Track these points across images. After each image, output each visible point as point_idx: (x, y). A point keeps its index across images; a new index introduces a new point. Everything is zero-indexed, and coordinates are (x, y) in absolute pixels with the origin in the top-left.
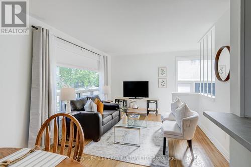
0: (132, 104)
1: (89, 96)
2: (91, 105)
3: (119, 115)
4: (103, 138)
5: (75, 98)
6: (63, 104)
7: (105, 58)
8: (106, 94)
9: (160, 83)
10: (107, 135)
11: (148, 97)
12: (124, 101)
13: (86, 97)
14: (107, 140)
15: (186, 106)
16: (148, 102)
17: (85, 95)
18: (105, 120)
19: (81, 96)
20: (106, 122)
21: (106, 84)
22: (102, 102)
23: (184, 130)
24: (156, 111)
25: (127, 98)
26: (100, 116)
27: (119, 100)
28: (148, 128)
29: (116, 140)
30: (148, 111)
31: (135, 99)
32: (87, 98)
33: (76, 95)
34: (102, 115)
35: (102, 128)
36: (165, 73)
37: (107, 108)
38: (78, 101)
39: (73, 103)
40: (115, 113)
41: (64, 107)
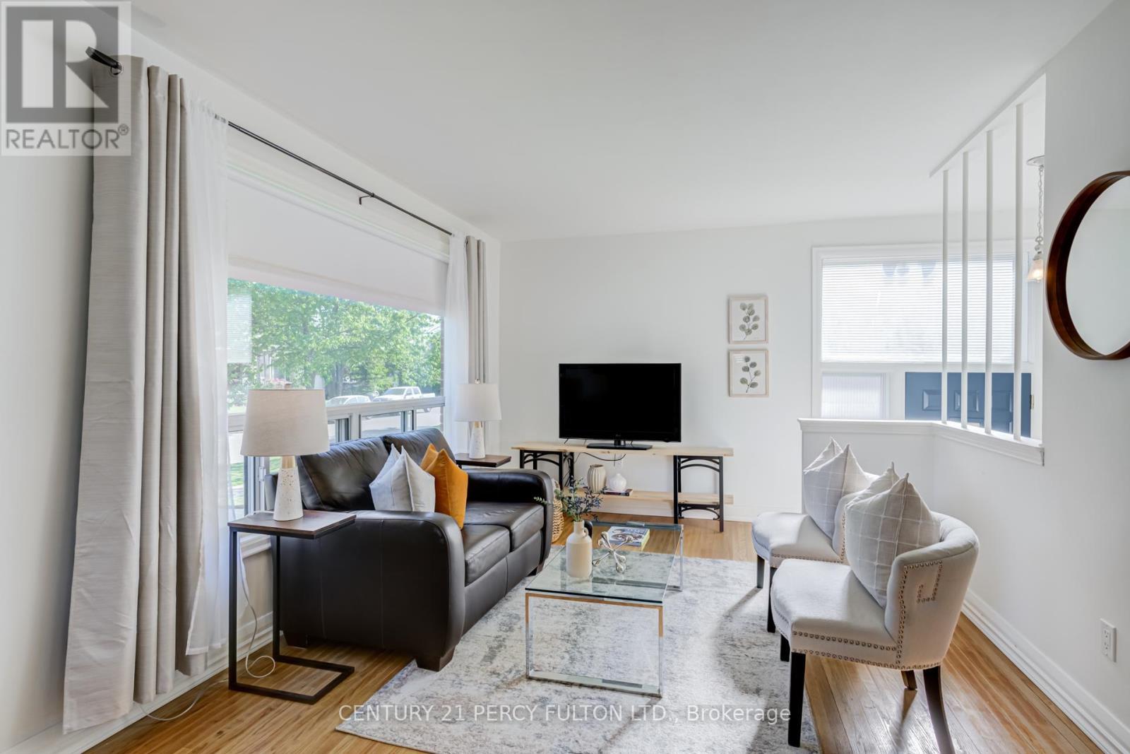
0: (600, 475)
1: (394, 434)
2: (404, 476)
3: (544, 530)
4: (468, 649)
5: (326, 441)
6: (262, 473)
7: (473, 250)
8: (477, 422)
9: (738, 374)
10: (487, 629)
11: (677, 438)
12: (565, 459)
13: (377, 437)
14: (490, 657)
15: (906, 488)
16: (678, 464)
17: (373, 429)
18: (477, 554)
19: (354, 435)
20: (484, 565)
21: (479, 372)
22: (460, 463)
23: (904, 617)
24: (719, 507)
25: (574, 445)
26: (453, 533)
27: (537, 455)
28: (686, 593)
29: (534, 660)
30: (678, 507)
31: (617, 447)
32: (388, 442)
33: (332, 430)
34: (464, 532)
35: (462, 595)
36: (760, 323)
37: (482, 492)
38: (338, 458)
39: (311, 467)
40: (526, 520)
41: (264, 487)
